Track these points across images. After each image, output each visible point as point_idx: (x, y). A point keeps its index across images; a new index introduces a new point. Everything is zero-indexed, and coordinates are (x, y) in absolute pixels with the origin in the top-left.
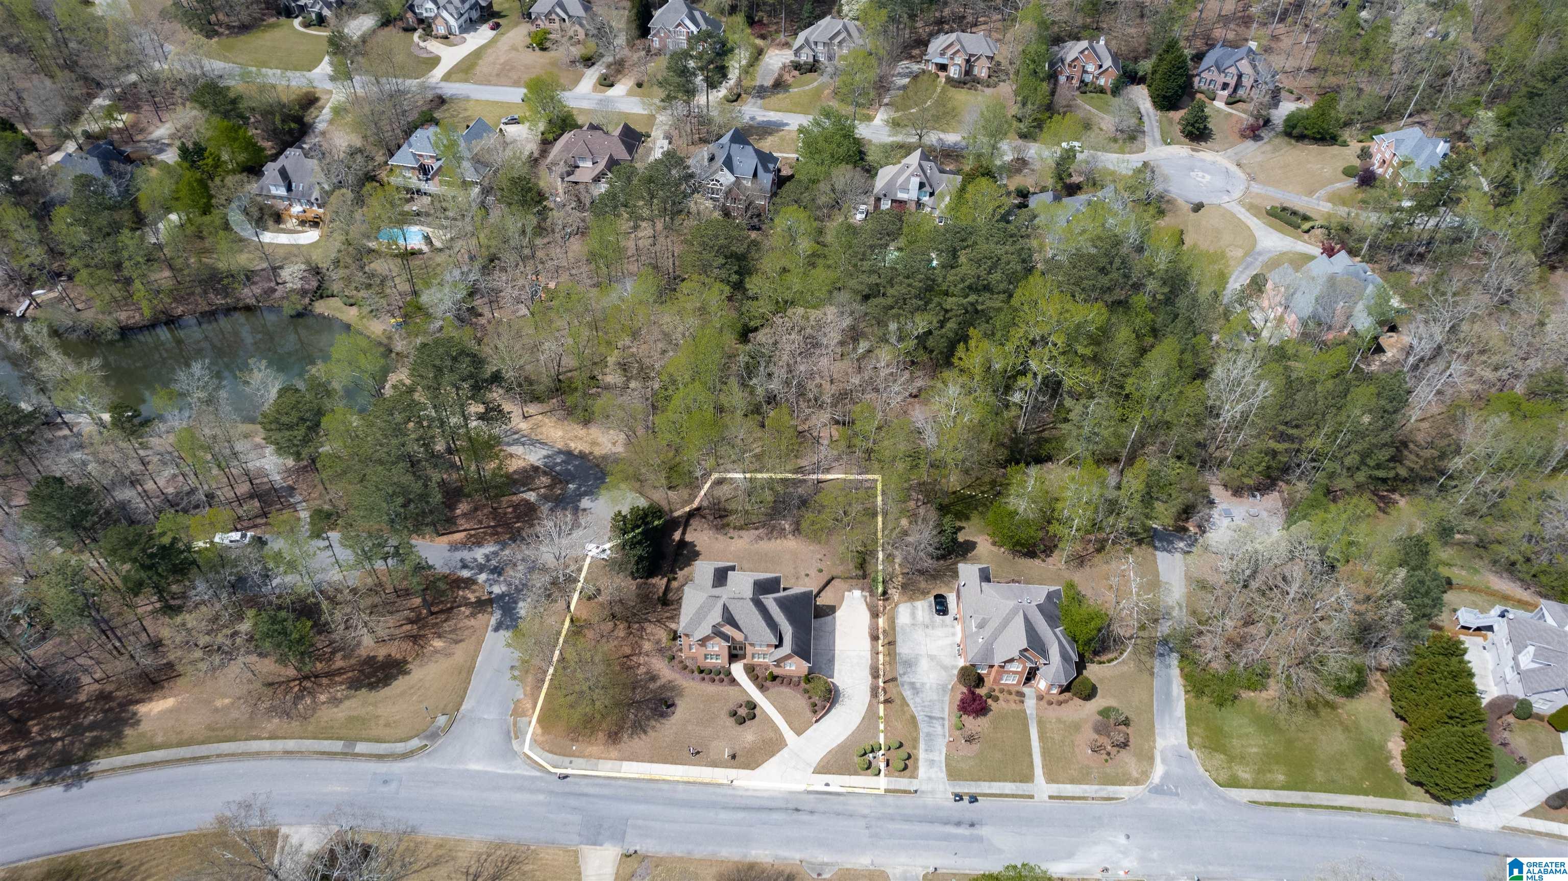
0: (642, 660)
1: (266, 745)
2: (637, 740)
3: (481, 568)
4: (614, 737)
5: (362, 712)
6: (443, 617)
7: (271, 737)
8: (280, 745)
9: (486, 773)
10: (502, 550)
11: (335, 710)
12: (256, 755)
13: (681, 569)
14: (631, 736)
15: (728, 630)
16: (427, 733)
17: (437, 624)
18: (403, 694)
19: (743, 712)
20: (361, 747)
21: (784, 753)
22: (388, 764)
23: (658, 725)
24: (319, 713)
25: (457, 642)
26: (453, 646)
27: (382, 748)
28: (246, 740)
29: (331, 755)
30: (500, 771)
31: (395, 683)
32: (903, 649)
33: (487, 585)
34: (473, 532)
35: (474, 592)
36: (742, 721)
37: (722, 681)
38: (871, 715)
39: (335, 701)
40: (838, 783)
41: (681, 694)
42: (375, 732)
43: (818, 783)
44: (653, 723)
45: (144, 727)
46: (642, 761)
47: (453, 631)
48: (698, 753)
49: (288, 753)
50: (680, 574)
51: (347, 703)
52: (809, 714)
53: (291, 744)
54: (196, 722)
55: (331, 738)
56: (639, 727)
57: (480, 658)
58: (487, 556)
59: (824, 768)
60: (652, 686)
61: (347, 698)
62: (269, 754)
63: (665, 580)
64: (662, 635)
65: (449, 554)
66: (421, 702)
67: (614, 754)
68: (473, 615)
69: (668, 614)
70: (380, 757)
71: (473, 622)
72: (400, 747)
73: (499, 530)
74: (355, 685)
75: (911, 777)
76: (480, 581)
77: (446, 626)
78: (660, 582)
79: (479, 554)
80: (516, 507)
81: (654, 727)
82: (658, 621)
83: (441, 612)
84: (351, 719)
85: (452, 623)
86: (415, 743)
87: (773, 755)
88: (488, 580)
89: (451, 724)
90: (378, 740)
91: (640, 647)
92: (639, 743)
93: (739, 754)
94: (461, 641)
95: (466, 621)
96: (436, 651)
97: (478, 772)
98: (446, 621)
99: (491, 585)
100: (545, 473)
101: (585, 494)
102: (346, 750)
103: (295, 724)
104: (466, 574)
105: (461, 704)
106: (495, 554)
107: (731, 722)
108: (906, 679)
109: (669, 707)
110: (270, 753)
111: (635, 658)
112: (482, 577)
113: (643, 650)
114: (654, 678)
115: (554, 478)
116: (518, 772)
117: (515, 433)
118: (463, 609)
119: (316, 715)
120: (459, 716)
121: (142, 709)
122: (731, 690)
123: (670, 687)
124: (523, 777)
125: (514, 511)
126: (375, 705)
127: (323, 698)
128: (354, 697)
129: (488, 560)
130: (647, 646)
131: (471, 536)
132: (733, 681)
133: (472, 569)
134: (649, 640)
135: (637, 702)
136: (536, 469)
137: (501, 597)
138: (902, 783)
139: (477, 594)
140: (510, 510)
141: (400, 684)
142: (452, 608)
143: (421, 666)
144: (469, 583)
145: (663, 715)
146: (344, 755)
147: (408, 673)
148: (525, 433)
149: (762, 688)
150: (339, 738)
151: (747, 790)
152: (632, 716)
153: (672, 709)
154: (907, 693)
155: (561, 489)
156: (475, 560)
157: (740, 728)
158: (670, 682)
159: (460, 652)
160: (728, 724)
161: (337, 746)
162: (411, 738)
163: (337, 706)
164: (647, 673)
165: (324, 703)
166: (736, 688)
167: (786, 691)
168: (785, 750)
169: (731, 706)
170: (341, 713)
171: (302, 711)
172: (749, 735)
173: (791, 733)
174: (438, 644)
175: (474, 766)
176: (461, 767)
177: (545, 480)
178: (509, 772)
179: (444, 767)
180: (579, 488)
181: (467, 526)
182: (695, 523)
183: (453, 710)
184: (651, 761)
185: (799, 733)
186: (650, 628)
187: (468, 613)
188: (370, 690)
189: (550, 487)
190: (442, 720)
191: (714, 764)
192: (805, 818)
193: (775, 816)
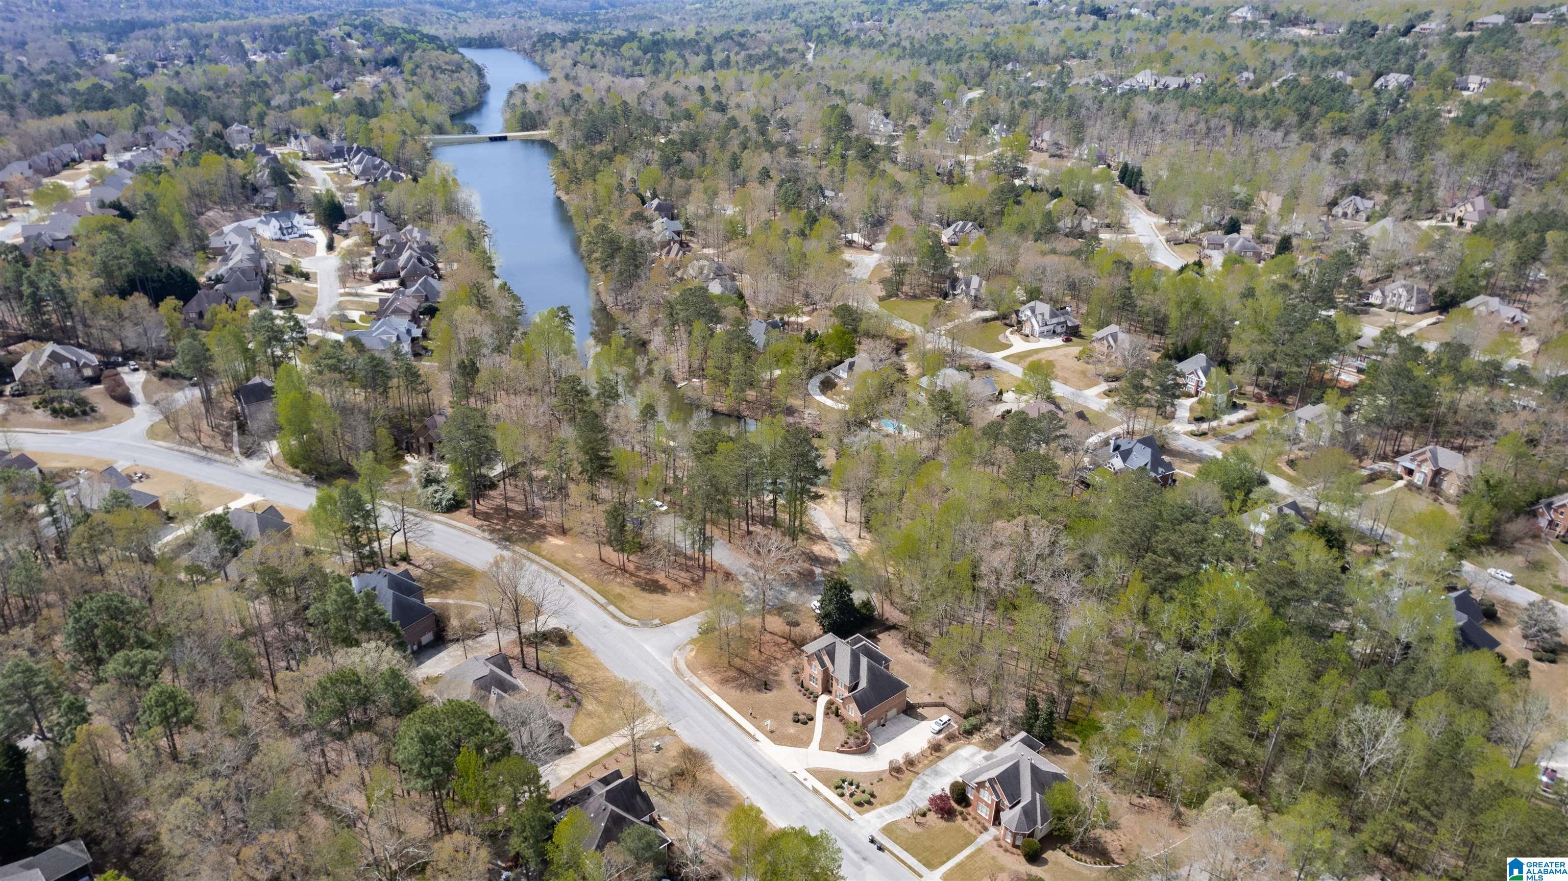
1: (577, 582)
2: (734, 690)
4: (725, 681)
5: (628, 595)
7: (583, 581)
8: (582, 585)
9: (650, 654)
11: (618, 588)
14: (733, 687)
15: (826, 659)
16: (644, 622)
18: (652, 600)
19: (802, 717)
20: (611, 608)
21: (802, 751)
22: (614, 621)
23: (751, 692)
24: (610, 584)
26: (697, 599)
27: (619, 614)
28: (571, 574)
29: (596, 602)
30: (658, 658)
31: (654, 595)
32: (943, 765)
36: (798, 721)
37: (809, 697)
38: (876, 774)
39: (622, 584)
40: (812, 782)
41: (779, 687)
42: (624, 606)
43: (802, 775)
44: (750, 690)
45: (544, 545)
46: (725, 701)
47: (706, 595)
49: (582, 590)
51: (626, 589)
52: (839, 746)
53: (586, 588)
54: (563, 556)
55: (603, 596)
56: (741, 687)
59: (814, 772)
60: (770, 675)
61: (629, 587)
66: (656, 608)
67: (716, 688)
70: (614, 617)
72: (627, 619)
74: (637, 584)
75: (857, 811)
76: (742, 585)
77: (705, 591)
81: (748, 692)
84: (620, 595)
86: (635, 622)
87: (794, 746)
88: (747, 587)
89: (659, 625)
90: (621, 610)
92: (735, 693)
93: (778, 732)
96: (687, 596)
97: (646, 650)
102: (604, 605)
103: (596, 581)
104: (742, 578)
105: (673, 621)
107: (790, 717)
108: (924, 778)
109: (766, 689)
110: (575, 585)
112: (745, 585)
114: (776, 674)
116: (665, 663)
117: (846, 541)
119: (608, 584)
120: (665, 626)
121: (550, 538)
122: (808, 704)
123: (779, 681)
124: (664, 666)
126: (636, 596)
127: (619, 580)
128: (631, 588)
132: (815, 702)
134: (796, 660)
135: (754, 677)
138: (849, 810)
141: (657, 597)
143: (673, 596)
145: (759, 690)
146: (602, 606)
147: (664, 595)
148: (851, 543)
149: (826, 714)
150: (606, 598)
151: (761, 750)
152: (743, 680)
153: (767, 691)
156: (753, 576)
157: (791, 723)
158: (782, 681)
160: (788, 716)
161: (602, 600)
162: (635, 619)
163: (620, 587)
164: (775, 671)
165: (616, 582)
166: (812, 706)
167: (839, 725)
168: (804, 749)
169: (799, 711)
170: (618, 590)
171: (605, 579)
172: (793, 729)
173: (817, 745)
174: (692, 594)
175: (648, 648)
176: (642, 644)
178: (661, 660)
179: (637, 639)
182: (893, 632)
183: (664, 622)
184: (729, 703)
185: (821, 749)
188: (642, 590)
190: (657, 621)
191: (758, 728)
192: (775, 783)
193: (760, 770)
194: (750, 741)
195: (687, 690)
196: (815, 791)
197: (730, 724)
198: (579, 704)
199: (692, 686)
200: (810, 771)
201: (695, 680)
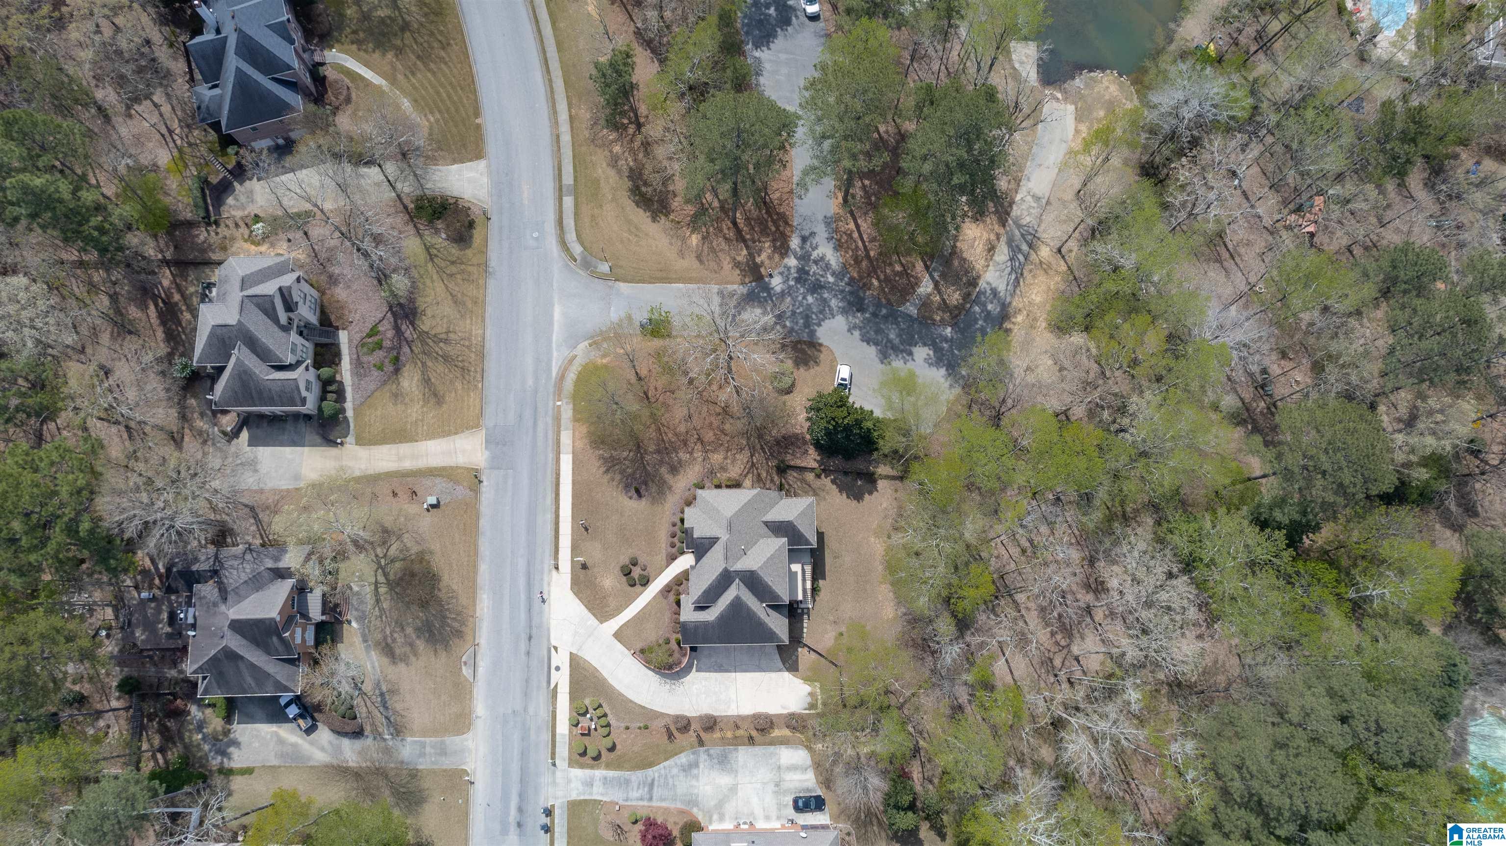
0: (698, 454)
1: (563, 116)
2: (597, 464)
3: (804, 258)
4: (598, 441)
5: (605, 189)
6: (731, 234)
7: (571, 118)
8: (565, 128)
9: (551, 324)
10: (833, 274)
11: (604, 165)
12: (554, 112)
13: (833, 482)
14: (601, 457)
16: (589, 258)
17: (721, 231)
18: (629, 222)
19: (636, 572)
20: (568, 202)
21: (592, 621)
22: (553, 231)
23: (615, 483)
24: (599, 151)
25: (699, 257)
26: (694, 255)
27: (569, 222)
28: (568, 97)
29: (559, 176)
30: (554, 338)
31: (641, 211)
32: (743, 755)
33: (781, 269)
34: (856, 235)
35: (770, 258)
36: (627, 574)
37: (673, 546)
38: (648, 716)
39: (614, 161)
40: (562, 680)
41: (654, 501)
42: (586, 208)
43: (561, 659)
44: (618, 477)
46: (573, 473)
47: (713, 250)
48: (586, 529)
49: (558, 139)
50: (826, 482)
51: (612, 173)
52: (639, 646)
53: (566, 138)
55: (575, 171)
56: (611, 464)
57: (681, 285)
58: (822, 259)
59: (577, 664)
60: (664, 470)
61: (619, 172)
62: (555, 123)
63: (815, 465)
64: (734, 472)
65: (820, 217)
66: (622, 242)
67: (580, 444)
68: (737, 265)
69: (764, 475)
70: (559, 221)
71: (727, 265)
72: (571, 236)
73: (864, 264)
74: (635, 174)
75: (570, 759)
76: (786, 260)
77: (719, 243)
78: (811, 458)
79: (826, 251)
80: (905, 273)
81: (613, 480)
82: (753, 465)
83: (739, 231)
84: (596, 181)
85: (724, 245)
86: (578, 250)
87: (590, 609)
88: (789, 269)
89: (602, 277)
90: (577, 214)
91: (714, 451)
92: (595, 468)
93: (589, 572)
94: (701, 262)
95: (728, 258)
96: (684, 240)
97: (552, 316)
98: (726, 239)
99: (781, 274)
100: (966, 297)
101: (937, 349)
102: (564, 190)
103: (587, 133)
104: (795, 243)
105: (625, 281)
106: (828, 266)
107: (625, 560)
108: (703, 757)
109: (638, 491)
110: (557, 123)
111: (699, 446)
112: (792, 262)
113: (710, 455)
114: (674, 470)
115: (960, 308)
116: (555, 354)
117: (1031, 246)
118: (745, 252)
119: (597, 149)
120: (610, 283)
122: (662, 557)
123: (663, 488)
124: (550, 360)
125: (897, 274)
126: (614, 199)
127: (617, 149)
128: (621, 178)
129: (816, 262)
130: (717, 458)
131: (850, 236)
132: (673, 558)
133: (802, 248)
134: (726, 458)
135: (642, 458)
136: (973, 283)
137: (767, 288)
138: (563, 751)
139: (767, 262)
140: (898, 268)
141: (641, 217)
142: (744, 241)
143: (665, 231)
144: (783, 249)
145: (627, 487)
146: (560, 189)
147: (654, 219)
148: (1033, 256)
149: (667, 590)
150: (576, 179)
151: (549, 584)
152: (625, 454)
153: (635, 496)
154: (683, 759)
155: (942, 320)
156: (815, 248)
157: (617, 571)
158: (670, 488)
159: (690, 263)
160: (622, 557)
161: (568, 179)
162: (582, 244)
163: (608, 165)
164: (680, 462)
165: (611, 151)
166: (664, 563)
167: (663, 617)
168: (596, 622)
169: (642, 560)
170: (601, 171)
171: (601, 134)
172: (610, 581)
173: (616, 627)
174: (695, 239)
175: (557, 311)
176: (556, 300)
177: (954, 297)
178: (554, 346)
179: (555, 284)
180: (946, 340)
181: (864, 226)
182: (906, 488)
183: (616, 275)
184: (574, 483)
185: (618, 635)
186: (743, 458)
187: (739, 258)
188: (631, 190)
189: (944, 306)
190: (604, 268)
191: (575, 549)
192: (523, 646)
193: (523, 616)
194: (549, 562)
195: (545, 422)
196: (554, 694)
197: (550, 516)
198: (397, 371)
199: (557, 419)
200: (575, 662)
201: (567, 412)
